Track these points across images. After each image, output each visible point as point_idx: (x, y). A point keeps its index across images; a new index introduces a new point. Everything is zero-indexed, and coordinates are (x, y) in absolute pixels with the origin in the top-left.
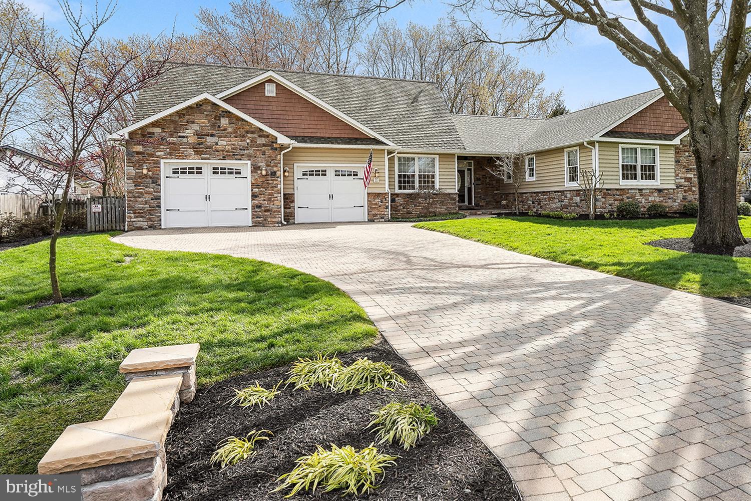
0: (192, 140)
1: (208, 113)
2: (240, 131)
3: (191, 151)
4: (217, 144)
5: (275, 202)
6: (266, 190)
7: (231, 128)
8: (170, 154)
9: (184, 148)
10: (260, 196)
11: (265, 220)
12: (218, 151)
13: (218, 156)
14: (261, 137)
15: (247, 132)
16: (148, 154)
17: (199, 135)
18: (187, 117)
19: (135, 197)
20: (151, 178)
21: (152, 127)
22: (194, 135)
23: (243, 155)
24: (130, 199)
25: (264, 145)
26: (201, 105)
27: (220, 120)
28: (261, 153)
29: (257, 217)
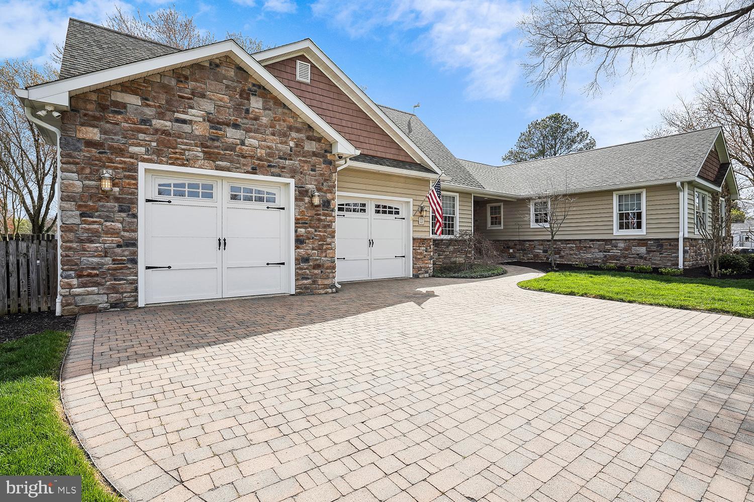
0: (201, 129)
1: (230, 83)
2: (280, 125)
3: (198, 152)
4: (243, 143)
5: (328, 251)
6: (316, 231)
7: (265, 116)
8: (158, 152)
9: (186, 144)
10: (307, 241)
11: (314, 282)
12: (245, 157)
13: (244, 165)
14: (311, 140)
15: (290, 128)
16: (111, 148)
17: (215, 123)
18: (192, 84)
19: (81, 241)
20: (117, 199)
21: (122, 91)
22: (204, 120)
23: (284, 168)
24: (68, 244)
25: (314, 154)
26: (217, 66)
27: (249, 99)
28: (310, 168)
29: (304, 278)
